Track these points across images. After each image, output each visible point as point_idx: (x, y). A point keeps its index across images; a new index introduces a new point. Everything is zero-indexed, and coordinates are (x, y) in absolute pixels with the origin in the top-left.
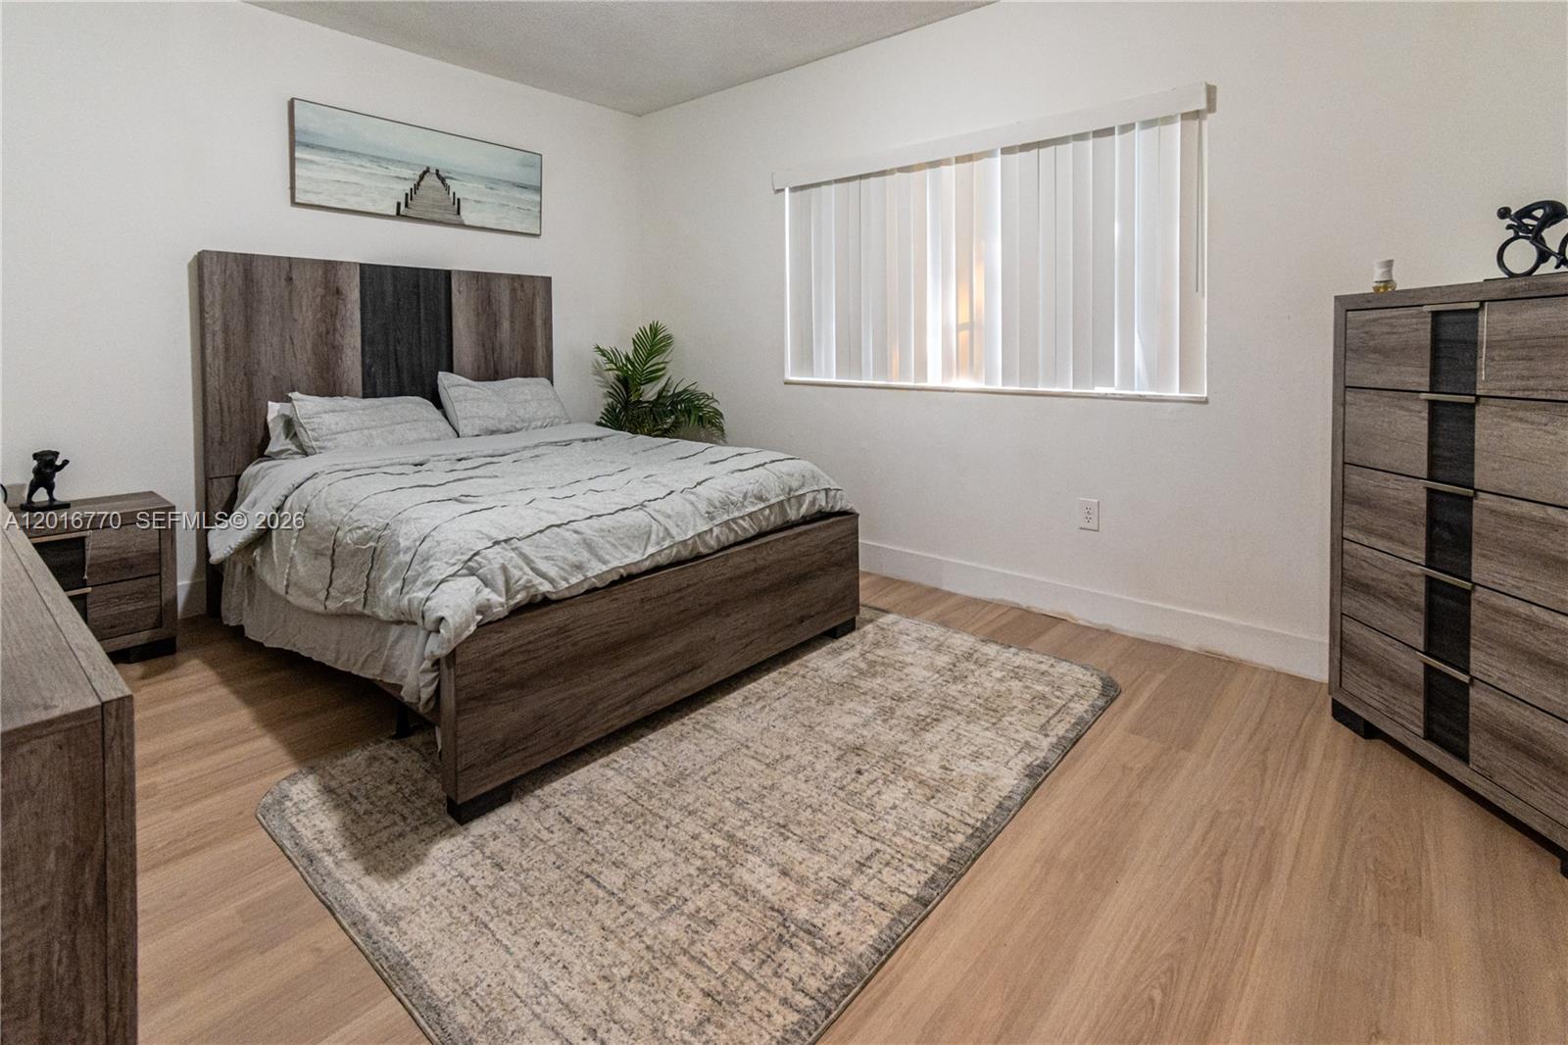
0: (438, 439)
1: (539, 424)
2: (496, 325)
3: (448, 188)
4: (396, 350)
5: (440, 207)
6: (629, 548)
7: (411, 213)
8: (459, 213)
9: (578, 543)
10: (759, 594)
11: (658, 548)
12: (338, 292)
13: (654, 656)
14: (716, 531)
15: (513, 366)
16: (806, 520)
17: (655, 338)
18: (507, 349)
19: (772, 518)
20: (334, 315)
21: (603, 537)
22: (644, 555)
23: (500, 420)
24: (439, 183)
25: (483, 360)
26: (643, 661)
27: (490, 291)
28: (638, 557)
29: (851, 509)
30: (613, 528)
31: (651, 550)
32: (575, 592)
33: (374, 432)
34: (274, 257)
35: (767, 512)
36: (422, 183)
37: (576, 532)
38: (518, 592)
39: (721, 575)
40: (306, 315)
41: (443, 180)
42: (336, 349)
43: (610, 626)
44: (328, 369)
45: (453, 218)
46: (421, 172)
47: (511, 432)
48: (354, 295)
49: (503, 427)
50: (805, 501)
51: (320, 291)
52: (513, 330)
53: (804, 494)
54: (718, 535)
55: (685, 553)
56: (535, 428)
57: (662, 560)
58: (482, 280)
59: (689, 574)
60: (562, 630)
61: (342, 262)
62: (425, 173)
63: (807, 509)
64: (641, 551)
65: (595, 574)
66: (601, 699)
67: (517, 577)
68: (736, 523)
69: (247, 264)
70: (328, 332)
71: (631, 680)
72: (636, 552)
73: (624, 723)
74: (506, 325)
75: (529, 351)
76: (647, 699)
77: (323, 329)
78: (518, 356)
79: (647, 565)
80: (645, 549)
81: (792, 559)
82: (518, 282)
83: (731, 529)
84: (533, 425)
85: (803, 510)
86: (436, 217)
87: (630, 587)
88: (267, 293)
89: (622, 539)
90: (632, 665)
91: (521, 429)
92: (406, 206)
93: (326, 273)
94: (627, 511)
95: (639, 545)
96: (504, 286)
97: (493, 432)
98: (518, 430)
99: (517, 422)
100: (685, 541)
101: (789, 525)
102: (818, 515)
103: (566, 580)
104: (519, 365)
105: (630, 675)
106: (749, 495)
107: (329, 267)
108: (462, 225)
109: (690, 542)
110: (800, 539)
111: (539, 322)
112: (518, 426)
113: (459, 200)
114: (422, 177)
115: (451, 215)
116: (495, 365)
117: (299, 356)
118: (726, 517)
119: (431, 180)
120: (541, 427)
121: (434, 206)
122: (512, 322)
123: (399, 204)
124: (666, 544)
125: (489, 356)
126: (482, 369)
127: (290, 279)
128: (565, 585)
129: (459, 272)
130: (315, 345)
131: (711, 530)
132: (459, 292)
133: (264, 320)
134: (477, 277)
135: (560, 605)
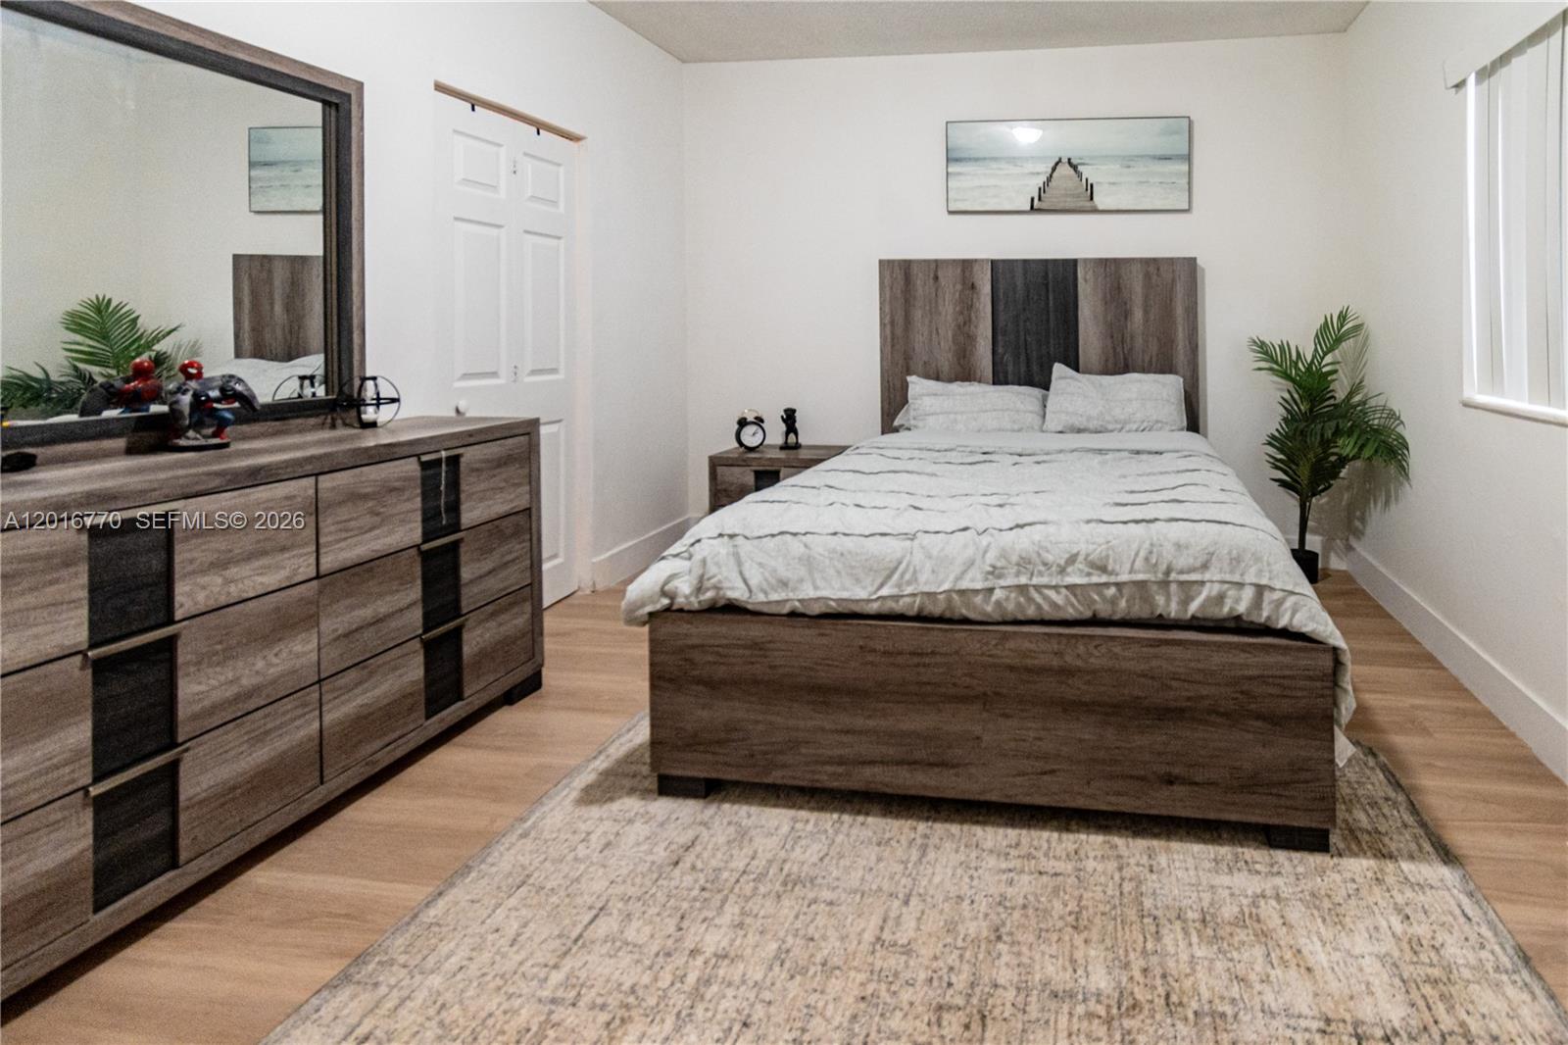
0: (1020, 430)
1: (1135, 427)
2: (1127, 314)
3: (1080, 175)
4: (1026, 340)
5: (1073, 196)
6: (858, 580)
7: (1044, 206)
8: (1092, 199)
9: (800, 559)
10: (1071, 707)
11: (895, 591)
12: (973, 287)
13: (881, 723)
14: (998, 594)
15: (1147, 359)
16: (1196, 624)
17: (1342, 326)
18: (1139, 342)
19: (1123, 604)
20: (970, 307)
21: (831, 559)
22: (875, 592)
23: (1089, 418)
24: (1072, 171)
25: (1111, 351)
26: (859, 722)
27: (1120, 277)
28: (863, 594)
29: (1313, 631)
30: (850, 552)
31: (885, 592)
32: (774, 609)
33: (959, 417)
34: (925, 261)
35: (1112, 590)
36: (1055, 174)
37: (806, 546)
38: (708, 589)
39: (990, 656)
40: (948, 309)
41: (1075, 167)
42: (971, 338)
43: (816, 664)
44: (964, 357)
45: (1088, 204)
46: (1053, 164)
47: (1100, 432)
48: (986, 289)
49: (1091, 426)
50: (1200, 593)
51: (959, 287)
52: (1146, 320)
53: (1203, 583)
54: (1002, 599)
55: (937, 610)
56: (1129, 431)
57: (899, 607)
58: (1113, 269)
59: (935, 636)
60: (756, 645)
61: (976, 260)
62: (1057, 164)
63: (1203, 606)
64: (871, 589)
65: (800, 597)
66: (807, 743)
67: (711, 574)
68: (1040, 593)
69: (906, 266)
70: (965, 323)
71: (845, 739)
72: (864, 588)
73: (835, 784)
74: (1138, 315)
75: (1167, 343)
76: (868, 772)
77: (961, 319)
78: (1154, 348)
79: (873, 608)
80: (882, 586)
81: (1145, 676)
82: (1152, 267)
83: (1030, 600)
84: (1127, 427)
85: (1194, 607)
86: (1068, 206)
87: (843, 627)
88: (920, 292)
89: (852, 567)
90: (845, 720)
91: (1112, 431)
92: (1040, 199)
93: (963, 271)
94: (888, 538)
95: (873, 581)
96: (1137, 270)
97: (1079, 431)
98: (1107, 431)
99: (1109, 422)
100: (935, 594)
101: (1162, 623)
102: (1232, 625)
103: (766, 593)
104: (1154, 360)
105: (842, 731)
106: (1081, 558)
107: (966, 265)
108: (1095, 211)
109: (941, 597)
110: (1164, 650)
111: (1179, 311)
112: (1110, 427)
113: (1092, 186)
114: (1054, 169)
115: (1085, 202)
116: (1125, 359)
117: (942, 344)
118: (1023, 580)
119: (1064, 170)
120: (1136, 431)
121: (1066, 195)
122: (1146, 312)
123: (1032, 199)
124: (909, 590)
125: (1119, 349)
126: (1111, 361)
127: (936, 278)
128: (761, 598)
129: (1085, 260)
130: (954, 336)
131: (991, 590)
132: (1086, 281)
133: (918, 314)
134: (1104, 263)
135: (755, 618)
